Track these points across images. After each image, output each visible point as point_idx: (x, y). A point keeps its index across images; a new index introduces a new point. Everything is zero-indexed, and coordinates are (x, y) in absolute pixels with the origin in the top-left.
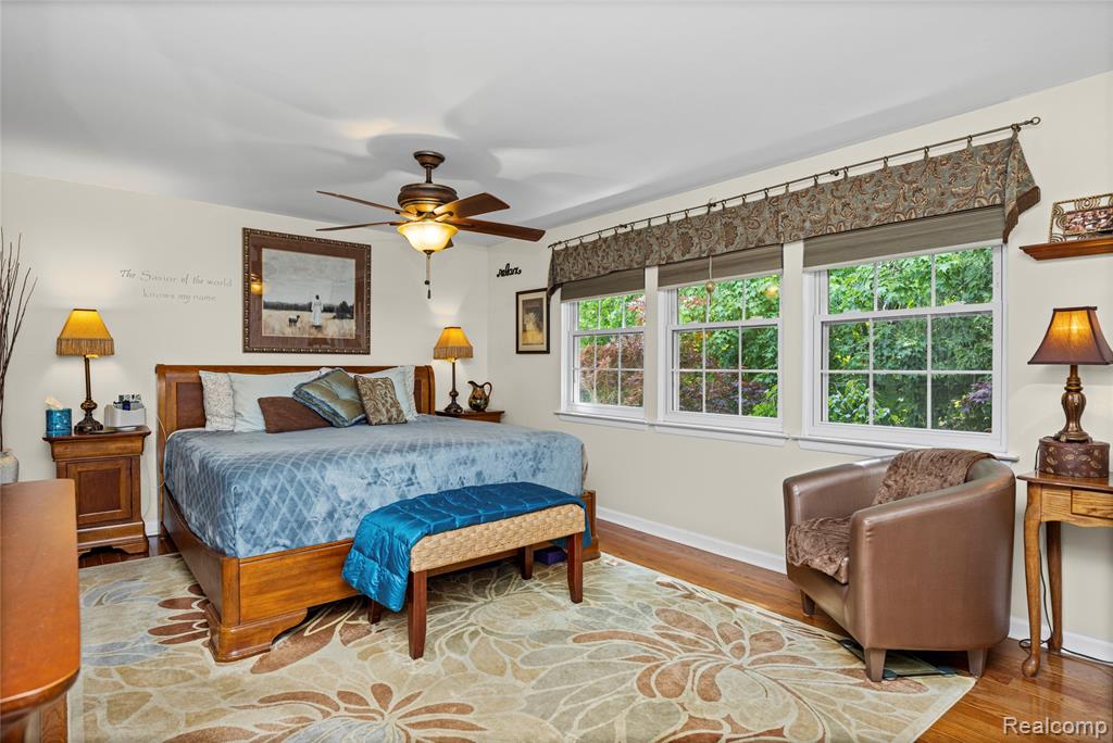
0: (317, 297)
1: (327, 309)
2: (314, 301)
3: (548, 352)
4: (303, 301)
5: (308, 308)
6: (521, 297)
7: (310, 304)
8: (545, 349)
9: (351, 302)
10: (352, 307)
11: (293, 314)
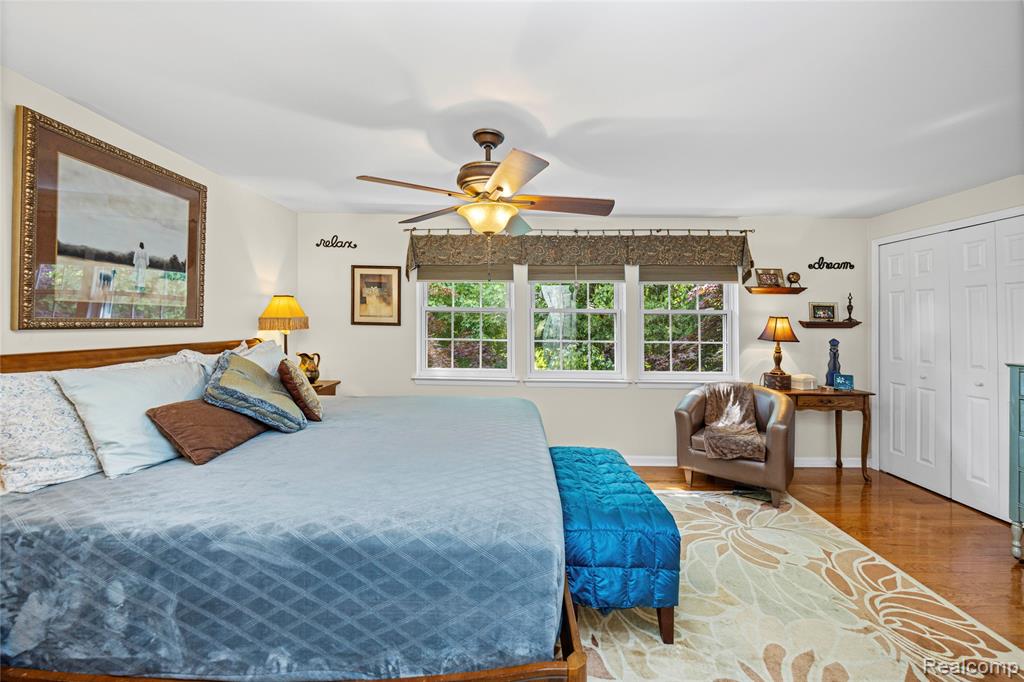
0: (142, 246)
1: (154, 264)
2: (137, 250)
3: (399, 324)
4: (121, 250)
5: (128, 260)
6: (358, 272)
7: (131, 255)
8: (396, 321)
9: (183, 257)
10: (184, 264)
11: (106, 268)
